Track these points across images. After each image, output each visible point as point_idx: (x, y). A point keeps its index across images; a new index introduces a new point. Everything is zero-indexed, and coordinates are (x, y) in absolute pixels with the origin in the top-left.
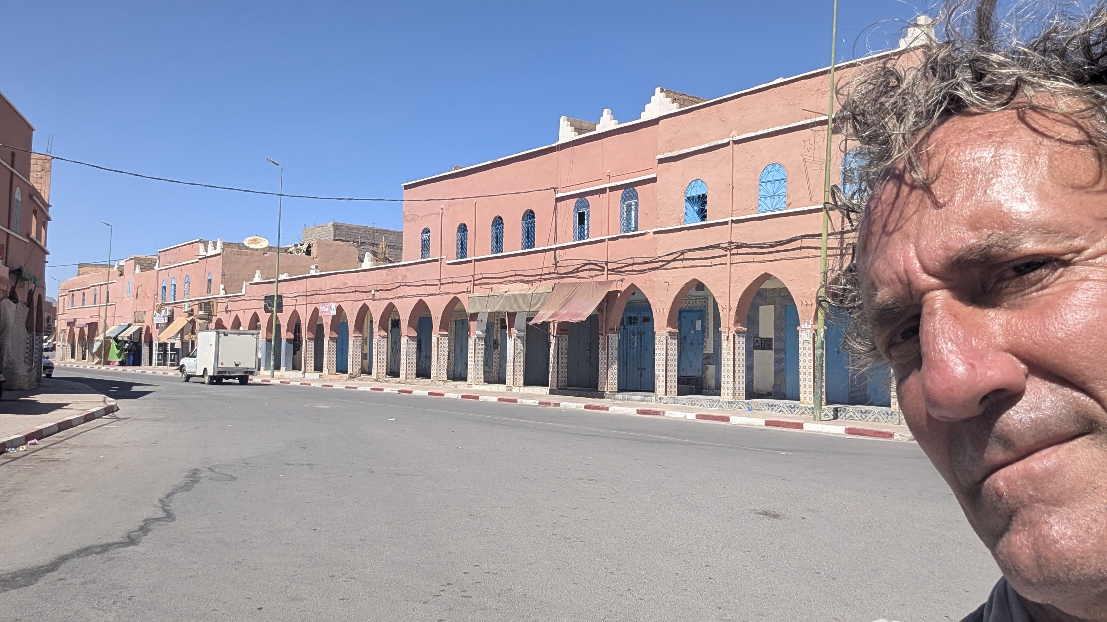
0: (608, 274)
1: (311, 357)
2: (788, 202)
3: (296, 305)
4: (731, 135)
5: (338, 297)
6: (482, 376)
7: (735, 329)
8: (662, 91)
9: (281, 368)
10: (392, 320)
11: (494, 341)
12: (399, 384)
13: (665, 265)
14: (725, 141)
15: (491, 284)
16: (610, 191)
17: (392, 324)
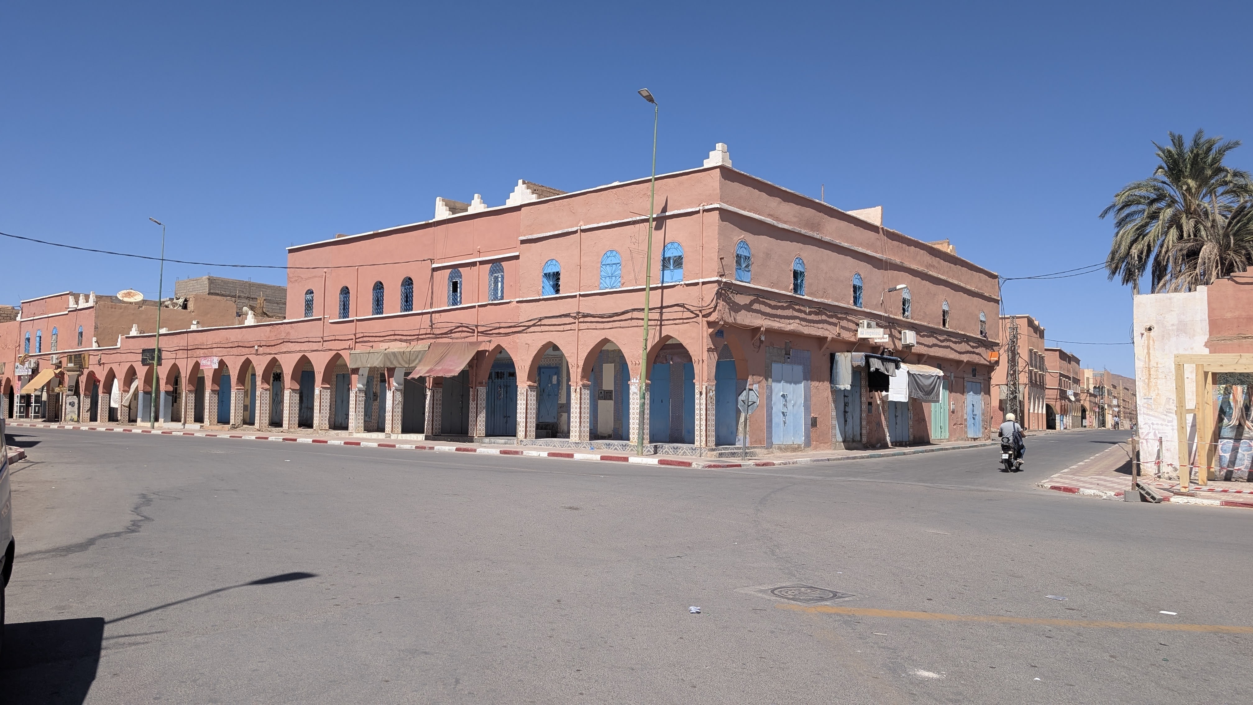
0: (478, 336)
1: (192, 409)
2: (622, 282)
3: (176, 359)
4: (579, 225)
5: (219, 351)
6: (363, 425)
7: (581, 383)
8: (524, 183)
9: (160, 420)
10: (274, 374)
11: (374, 393)
12: (282, 433)
13: (526, 329)
14: (574, 229)
15: (372, 342)
16: (480, 265)
17: (273, 377)
